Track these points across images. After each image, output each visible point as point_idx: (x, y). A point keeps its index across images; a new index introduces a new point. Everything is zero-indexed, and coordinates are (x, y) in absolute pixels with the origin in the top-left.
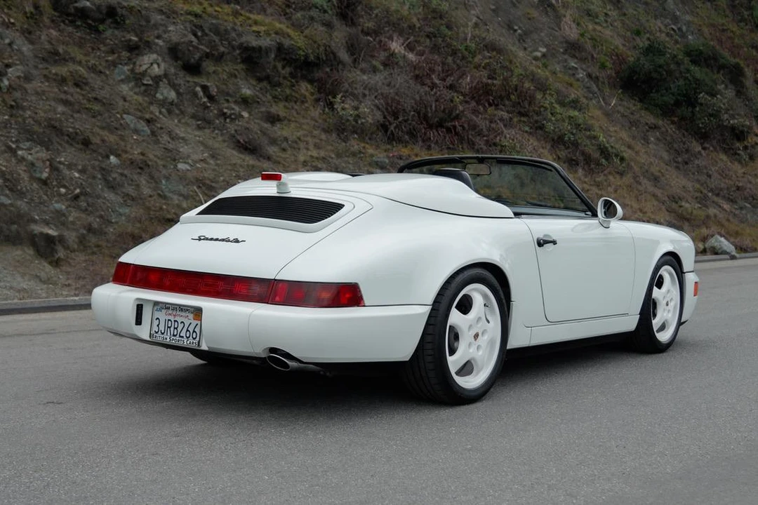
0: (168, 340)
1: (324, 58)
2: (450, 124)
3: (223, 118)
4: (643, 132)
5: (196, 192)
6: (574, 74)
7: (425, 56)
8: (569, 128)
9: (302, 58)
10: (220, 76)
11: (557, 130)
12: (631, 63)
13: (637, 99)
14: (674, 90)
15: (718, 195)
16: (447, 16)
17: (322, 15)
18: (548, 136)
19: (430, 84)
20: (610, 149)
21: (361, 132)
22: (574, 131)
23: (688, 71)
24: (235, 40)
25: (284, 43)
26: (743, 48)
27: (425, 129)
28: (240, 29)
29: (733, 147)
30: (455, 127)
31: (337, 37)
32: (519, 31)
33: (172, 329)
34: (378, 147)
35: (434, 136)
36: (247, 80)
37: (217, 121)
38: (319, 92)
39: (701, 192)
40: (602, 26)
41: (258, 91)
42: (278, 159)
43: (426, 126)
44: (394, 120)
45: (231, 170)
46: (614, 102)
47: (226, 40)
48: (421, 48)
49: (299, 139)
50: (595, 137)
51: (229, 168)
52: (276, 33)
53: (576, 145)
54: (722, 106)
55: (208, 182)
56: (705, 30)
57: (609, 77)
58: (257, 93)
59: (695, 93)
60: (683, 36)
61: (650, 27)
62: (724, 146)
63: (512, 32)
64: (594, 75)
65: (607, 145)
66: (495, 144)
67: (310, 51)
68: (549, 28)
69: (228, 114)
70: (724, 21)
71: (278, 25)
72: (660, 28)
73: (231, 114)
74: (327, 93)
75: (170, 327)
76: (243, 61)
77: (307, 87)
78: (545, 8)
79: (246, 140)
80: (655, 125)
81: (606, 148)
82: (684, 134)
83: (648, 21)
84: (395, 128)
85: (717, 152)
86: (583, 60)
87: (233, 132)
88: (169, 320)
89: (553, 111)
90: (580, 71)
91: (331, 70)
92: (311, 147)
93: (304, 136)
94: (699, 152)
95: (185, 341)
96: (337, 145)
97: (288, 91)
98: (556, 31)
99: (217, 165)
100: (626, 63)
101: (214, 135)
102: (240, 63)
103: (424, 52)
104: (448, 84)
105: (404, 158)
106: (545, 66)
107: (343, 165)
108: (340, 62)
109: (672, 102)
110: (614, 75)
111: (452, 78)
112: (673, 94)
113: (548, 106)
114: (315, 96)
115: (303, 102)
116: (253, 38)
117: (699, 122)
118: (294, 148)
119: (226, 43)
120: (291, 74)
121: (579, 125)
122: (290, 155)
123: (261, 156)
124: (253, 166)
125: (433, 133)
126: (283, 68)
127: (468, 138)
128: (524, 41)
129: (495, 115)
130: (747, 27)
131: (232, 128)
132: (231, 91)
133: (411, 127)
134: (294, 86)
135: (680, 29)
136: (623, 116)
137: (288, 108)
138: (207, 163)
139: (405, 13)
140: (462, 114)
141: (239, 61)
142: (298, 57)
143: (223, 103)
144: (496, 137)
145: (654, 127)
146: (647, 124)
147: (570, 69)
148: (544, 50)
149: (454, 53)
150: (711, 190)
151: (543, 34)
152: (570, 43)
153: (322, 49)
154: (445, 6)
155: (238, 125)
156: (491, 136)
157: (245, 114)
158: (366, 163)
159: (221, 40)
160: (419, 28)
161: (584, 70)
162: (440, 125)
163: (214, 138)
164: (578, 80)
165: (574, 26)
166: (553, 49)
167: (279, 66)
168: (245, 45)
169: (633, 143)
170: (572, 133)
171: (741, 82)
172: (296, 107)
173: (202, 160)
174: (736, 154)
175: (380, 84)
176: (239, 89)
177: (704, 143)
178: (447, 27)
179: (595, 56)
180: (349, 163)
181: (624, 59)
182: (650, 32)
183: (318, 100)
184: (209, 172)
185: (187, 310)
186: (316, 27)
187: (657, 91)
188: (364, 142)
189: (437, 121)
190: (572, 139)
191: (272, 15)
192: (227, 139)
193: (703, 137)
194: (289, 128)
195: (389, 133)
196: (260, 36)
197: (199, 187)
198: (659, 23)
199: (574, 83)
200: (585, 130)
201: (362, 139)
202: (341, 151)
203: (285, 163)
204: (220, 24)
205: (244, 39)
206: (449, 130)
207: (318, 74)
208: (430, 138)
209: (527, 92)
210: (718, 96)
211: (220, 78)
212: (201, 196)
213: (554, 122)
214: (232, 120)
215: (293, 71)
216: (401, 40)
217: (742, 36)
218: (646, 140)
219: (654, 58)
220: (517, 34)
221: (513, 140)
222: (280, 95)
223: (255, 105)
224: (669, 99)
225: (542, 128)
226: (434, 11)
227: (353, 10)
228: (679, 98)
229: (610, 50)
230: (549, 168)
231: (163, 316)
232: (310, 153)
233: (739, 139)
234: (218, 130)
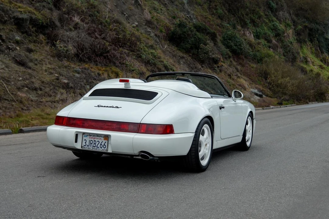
0: (91, 149)
1: (50, 24)
2: (105, 54)
3: (8, 49)
4: (178, 59)
5: (2, 83)
6: (149, 34)
7: (89, 24)
8: (152, 57)
9: (41, 24)
10: (6, 30)
11: (147, 58)
12: (173, 30)
13: (175, 45)
14: (190, 42)
15: (208, 86)
16: (97, 7)
17: (48, 5)
18: (143, 61)
19: (95, 37)
20: (168, 66)
21: (68, 57)
22: (154, 59)
23: (196, 34)
24: (11, 15)
25: (32, 16)
26: (214, 25)
27: (95, 56)
28: (13, 9)
29: (213, 66)
30: (107, 56)
31: (54, 15)
32: (126, 15)
33: (93, 144)
34: (75, 64)
35: (99, 59)
36: (17, 33)
37: (6, 51)
38: (48, 39)
39: (203, 85)
40: (160, 14)
41: (23, 38)
42: (34, 68)
43: (95, 55)
44: (82, 52)
45: (16, 73)
46: (166, 46)
47: (7, 14)
48: (87, 21)
49: (42, 60)
50: (162, 62)
51: (15, 72)
52: (29, 12)
53: (155, 64)
54: (209, 49)
55: (6, 78)
56: (199, 17)
57: (164, 36)
58: (22, 39)
59: (199, 44)
60: (191, 19)
61: (179, 15)
62: (210, 66)
63: (123, 15)
64: (158, 35)
65: (167, 65)
66: (123, 64)
67: (44, 21)
68: (139, 14)
69: (11, 48)
70: (206, 14)
71: (30, 9)
72: (183, 16)
73: (12, 48)
74: (52, 40)
75: (92, 144)
76: (16, 24)
77: (42, 37)
78: (137, 6)
79: (20, 60)
80: (183, 57)
81: (167, 66)
82: (194, 61)
83: (178, 13)
84: (82, 56)
85: (207, 68)
86: (153, 28)
87: (13, 56)
88: (91, 140)
89: (144, 50)
90: (152, 33)
91: (53, 30)
92: (47, 63)
93: (44, 58)
94: (200, 68)
95: (100, 149)
96: (58, 63)
97: (35, 38)
98: (142, 16)
99: (9, 71)
100: (170, 30)
101: (5, 57)
102: (14, 25)
103: (88, 22)
104: (102, 37)
105: (87, 69)
106: (138, 30)
107: (62, 71)
108: (56, 26)
109: (189, 47)
110: (166, 35)
111: (104, 35)
112: (190, 44)
113: (142, 48)
114: (46, 41)
115: (41, 43)
116: (19, 14)
117: (200, 56)
118: (40, 64)
119: (7, 16)
120: (36, 30)
121: (155, 56)
122: (39, 67)
123: (27, 67)
124: (25, 72)
125: (98, 58)
126: (32, 28)
127: (113, 61)
128: (128, 19)
129: (122, 51)
130: (215, 17)
131: (13, 54)
132: (11, 38)
133: (89, 55)
134: (37, 36)
135: (190, 17)
136: (170, 52)
137: (35, 46)
138: (5, 70)
139: (80, 5)
140: (110, 50)
141: (13, 24)
142: (39, 23)
143: (8, 43)
144: (123, 60)
145: (183, 58)
146: (180, 56)
147: (147, 32)
148: (137, 24)
149: (101, 23)
150: (206, 84)
151: (136, 17)
152: (148, 21)
153: (49, 20)
154: (96, 3)
155: (15, 53)
156: (122, 60)
157: (18, 48)
158: (71, 71)
159: (5, 14)
160: (86, 12)
161: (154, 33)
162: (101, 55)
163: (5, 58)
164: (151, 37)
165: (149, 14)
166: (141, 23)
167: (31, 27)
168: (16, 17)
169: (174, 64)
170: (153, 60)
171: (216, 40)
172: (39, 46)
173: (2, 69)
174: (214, 69)
175: (75, 36)
176: (14, 37)
177: (202, 65)
178: (97, 12)
179: (158, 27)
180: (64, 71)
181: (169, 29)
182: (179, 18)
183: (48, 43)
184: (6, 74)
185: (101, 136)
186: (45, 10)
187: (183, 43)
188: (69, 62)
189: (100, 53)
190: (153, 62)
191: (26, 4)
192: (11, 59)
193: (202, 62)
194: (37, 54)
195: (79, 58)
196: (22, 13)
197: (3, 81)
198: (182, 13)
199: (150, 38)
200: (158, 58)
201: (68, 60)
202: (60, 66)
203: (38, 71)
204: (4, 7)
205: (15, 14)
206: (105, 57)
207: (47, 31)
208: (97, 61)
209: (133, 42)
210: (208, 45)
211: (5, 32)
212: (5, 85)
213: (145, 54)
214: (13, 51)
215: (37, 29)
216: (79, 17)
217: (213, 21)
218: (180, 63)
219: (182, 28)
220: (125, 16)
221: (130, 62)
222: (31, 40)
223: (22, 44)
224: (188, 46)
225: (140, 57)
226: (92, 5)
227: (59, 3)
228: (192, 45)
229: (164, 25)
230: (214, 78)
231: (88, 139)
232: (47, 66)
233: (215, 64)
234: (7, 55)
